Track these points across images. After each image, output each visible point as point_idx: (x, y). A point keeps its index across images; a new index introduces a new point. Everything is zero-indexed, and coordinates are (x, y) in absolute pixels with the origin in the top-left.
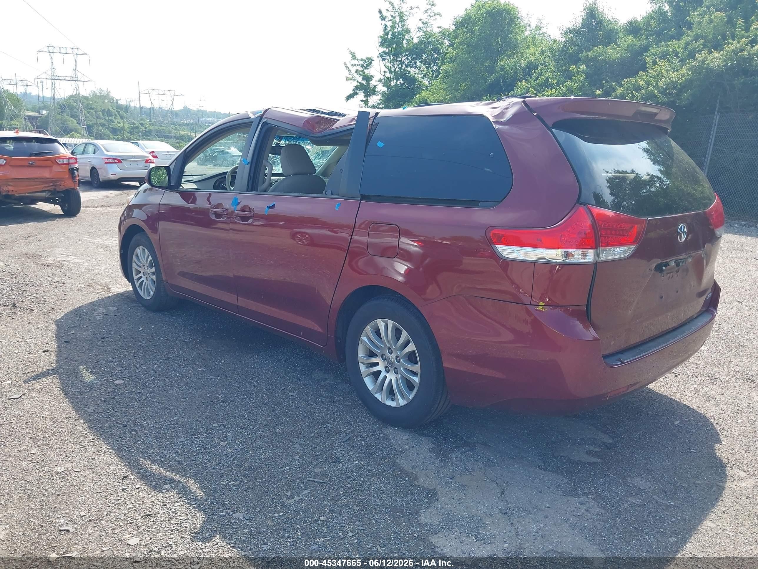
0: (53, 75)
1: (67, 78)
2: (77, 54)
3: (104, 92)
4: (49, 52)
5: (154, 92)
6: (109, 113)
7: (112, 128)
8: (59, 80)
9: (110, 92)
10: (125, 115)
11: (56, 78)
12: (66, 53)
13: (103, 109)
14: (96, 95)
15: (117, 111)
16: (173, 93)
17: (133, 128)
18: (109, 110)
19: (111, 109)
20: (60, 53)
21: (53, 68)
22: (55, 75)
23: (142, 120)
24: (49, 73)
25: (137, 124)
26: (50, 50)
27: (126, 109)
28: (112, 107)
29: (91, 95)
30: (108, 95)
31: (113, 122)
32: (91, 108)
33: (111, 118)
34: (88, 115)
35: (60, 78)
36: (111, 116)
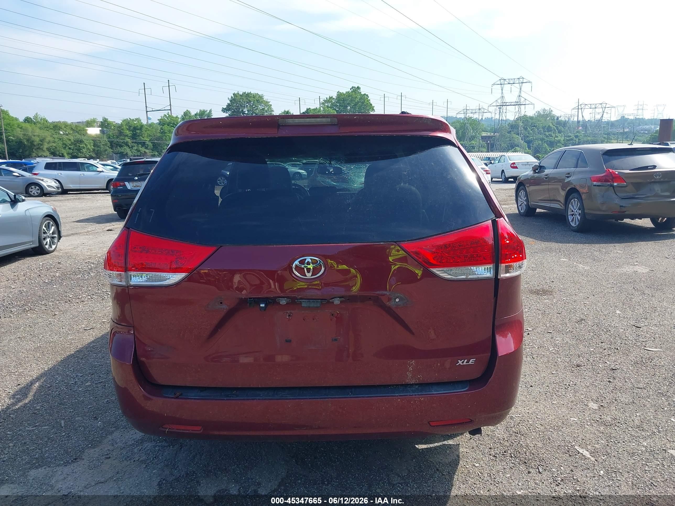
0: (502, 102)
1: (512, 104)
2: (522, 83)
3: (547, 111)
4: (501, 84)
5: (587, 107)
6: (549, 129)
7: (550, 141)
8: (506, 105)
9: (552, 111)
10: (563, 129)
11: (504, 104)
12: (514, 83)
13: (544, 126)
14: (540, 114)
15: (556, 127)
16: (604, 105)
17: (568, 140)
18: (549, 126)
19: (551, 125)
20: (509, 84)
21: (503, 97)
22: (503, 102)
23: (577, 132)
24: (499, 101)
25: (572, 136)
26: (502, 82)
27: (565, 124)
28: (552, 123)
29: (536, 114)
30: (550, 113)
31: (551, 136)
32: (534, 126)
33: (550, 133)
34: (531, 132)
35: (507, 104)
36: (551, 131)
